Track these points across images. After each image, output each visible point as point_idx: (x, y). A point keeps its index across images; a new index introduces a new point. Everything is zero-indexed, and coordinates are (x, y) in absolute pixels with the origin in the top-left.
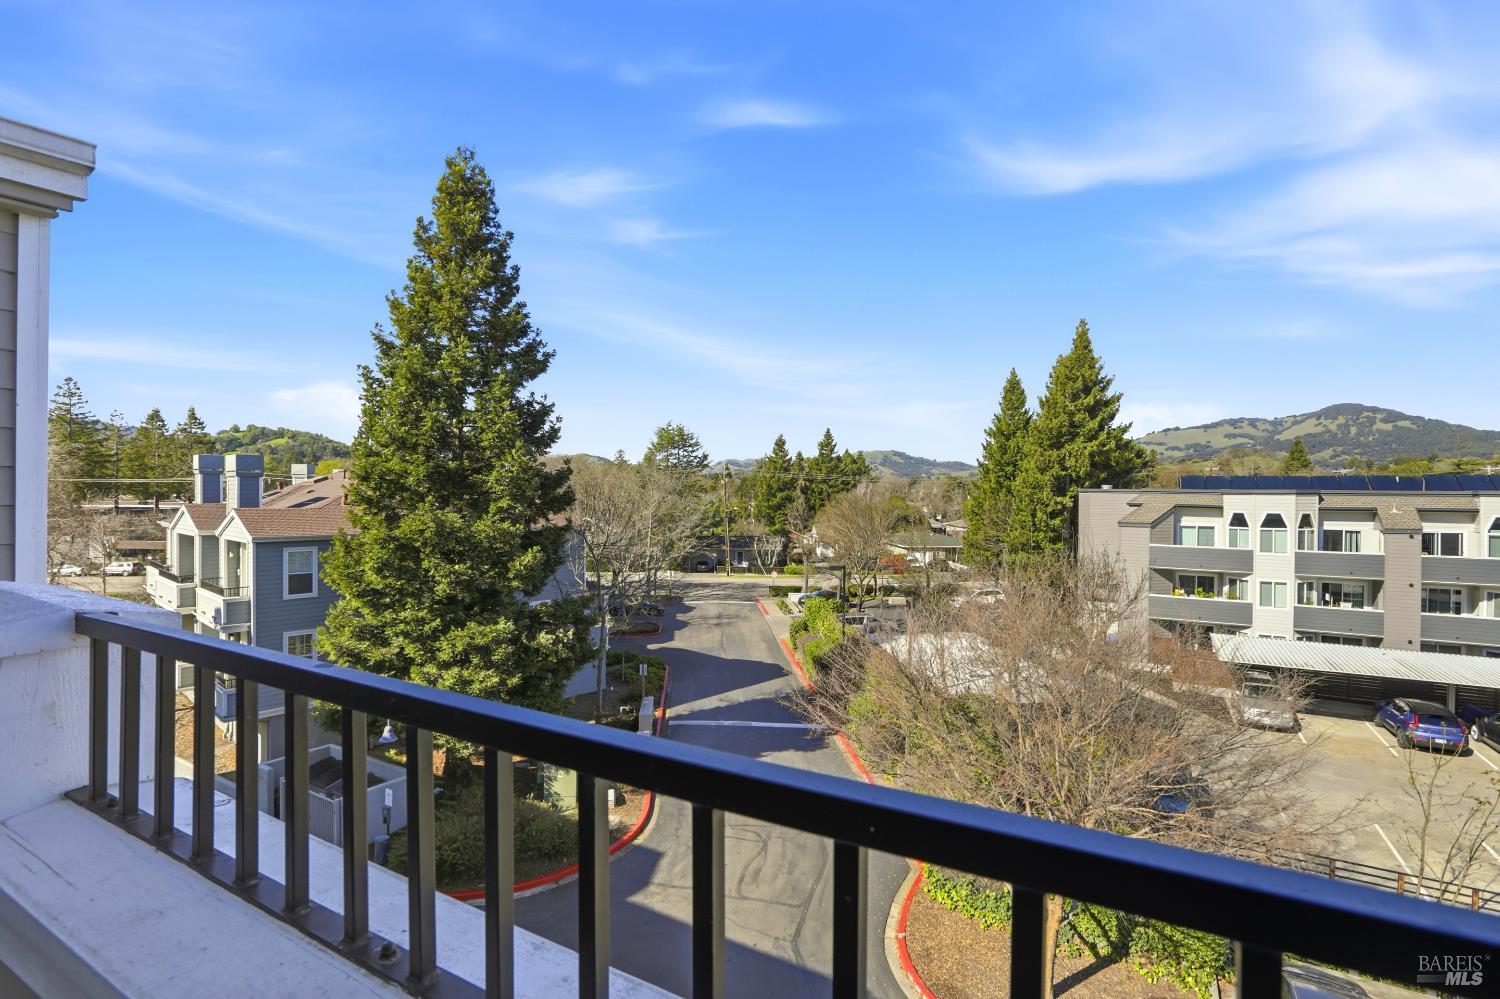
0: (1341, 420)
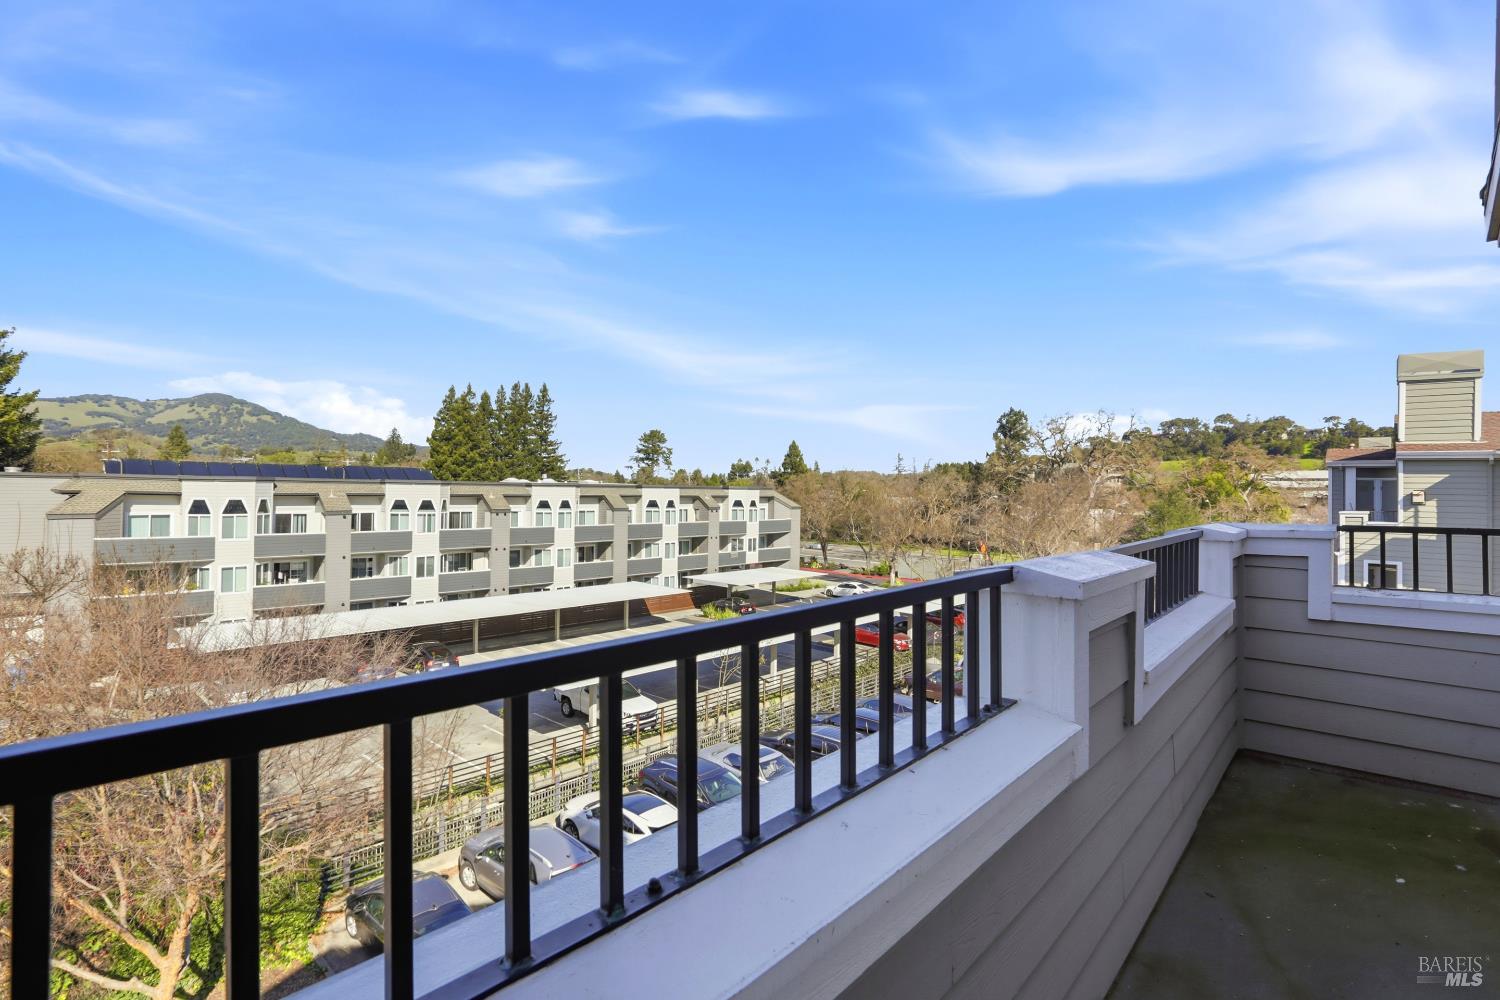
0: (213, 409)
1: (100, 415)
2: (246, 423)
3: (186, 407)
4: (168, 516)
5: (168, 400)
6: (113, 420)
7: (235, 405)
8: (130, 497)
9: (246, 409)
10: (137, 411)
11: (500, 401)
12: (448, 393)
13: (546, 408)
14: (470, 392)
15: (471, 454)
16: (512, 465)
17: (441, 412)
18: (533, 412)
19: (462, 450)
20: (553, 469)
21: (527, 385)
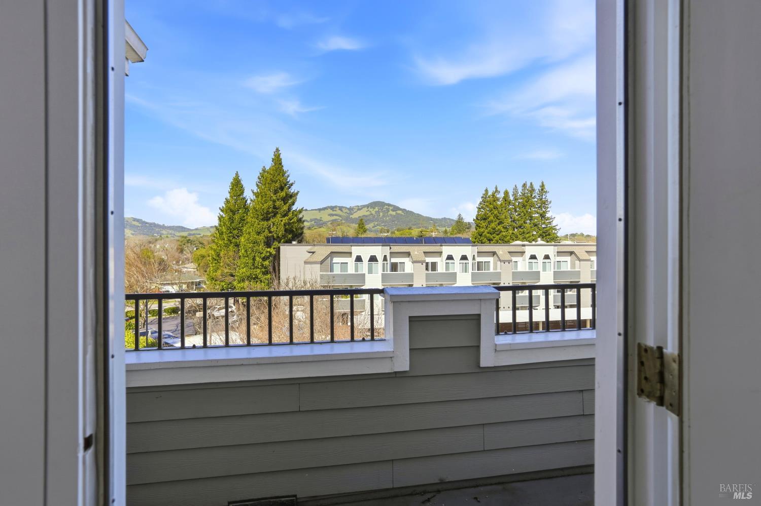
0: (377, 209)
1: (332, 215)
2: (391, 215)
3: (366, 209)
4: (347, 263)
5: (358, 206)
6: (337, 217)
7: (386, 207)
8: (333, 254)
9: (391, 208)
10: (347, 212)
11: (515, 195)
12: (484, 192)
13: (544, 197)
14: (496, 191)
15: (499, 227)
16: (524, 233)
17: (480, 203)
18: (536, 200)
19: (493, 225)
20: (549, 235)
21: (531, 184)
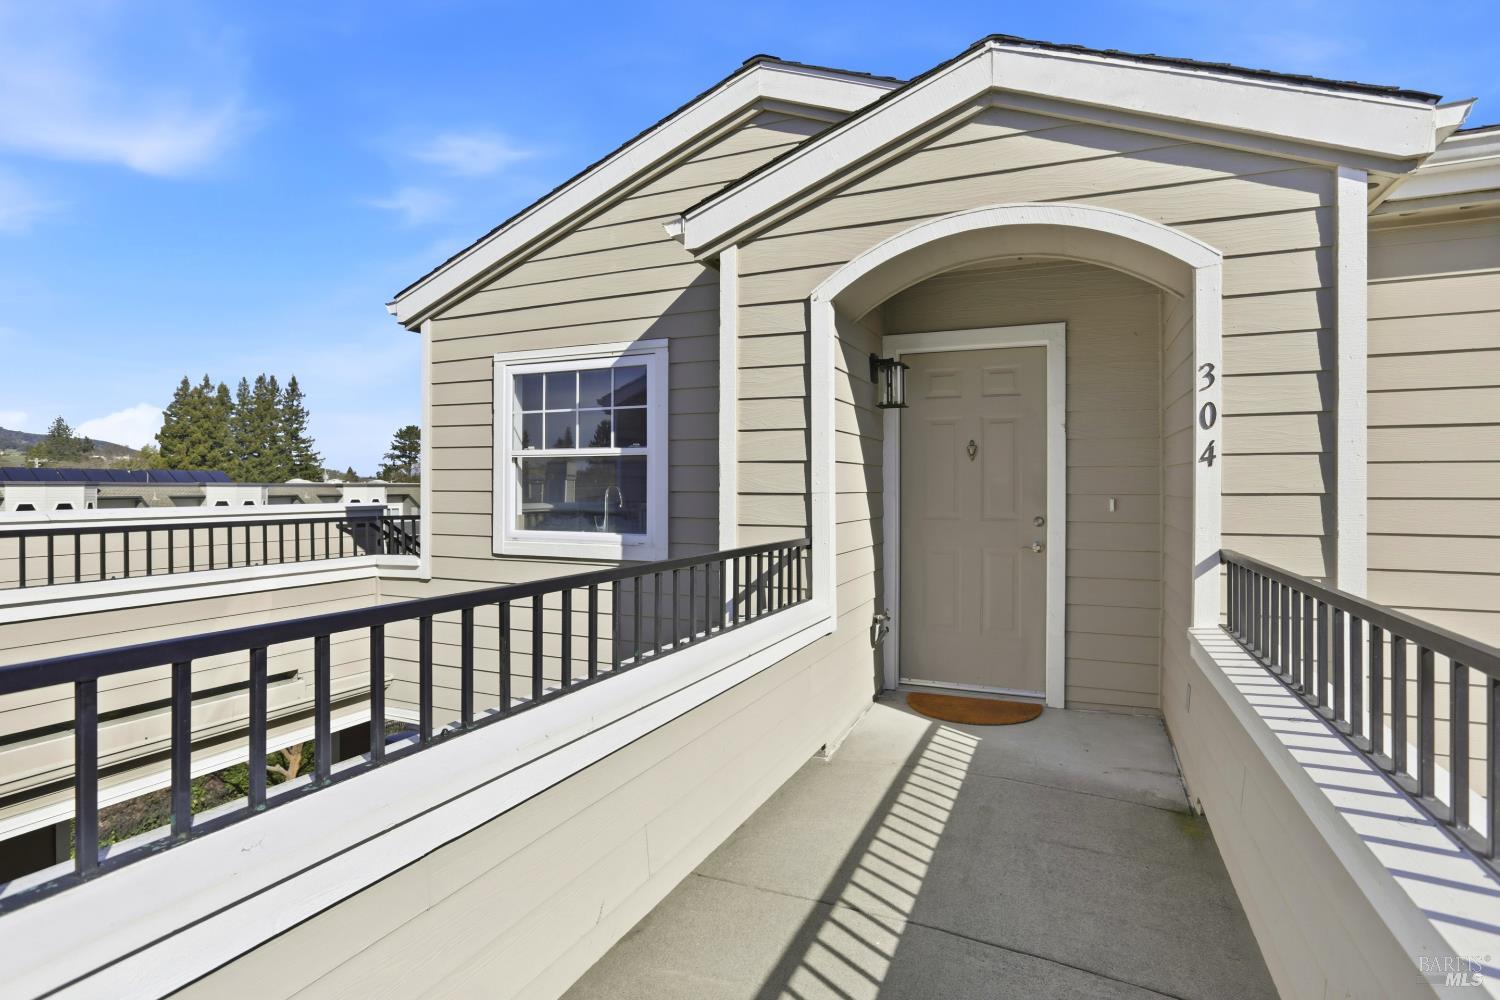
11: (242, 395)
12: (180, 386)
13: (295, 403)
14: (207, 384)
15: (213, 453)
16: (261, 464)
17: (171, 406)
18: (281, 407)
19: (201, 448)
20: (309, 469)
21: (272, 378)
